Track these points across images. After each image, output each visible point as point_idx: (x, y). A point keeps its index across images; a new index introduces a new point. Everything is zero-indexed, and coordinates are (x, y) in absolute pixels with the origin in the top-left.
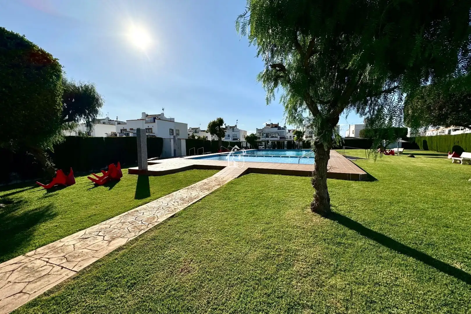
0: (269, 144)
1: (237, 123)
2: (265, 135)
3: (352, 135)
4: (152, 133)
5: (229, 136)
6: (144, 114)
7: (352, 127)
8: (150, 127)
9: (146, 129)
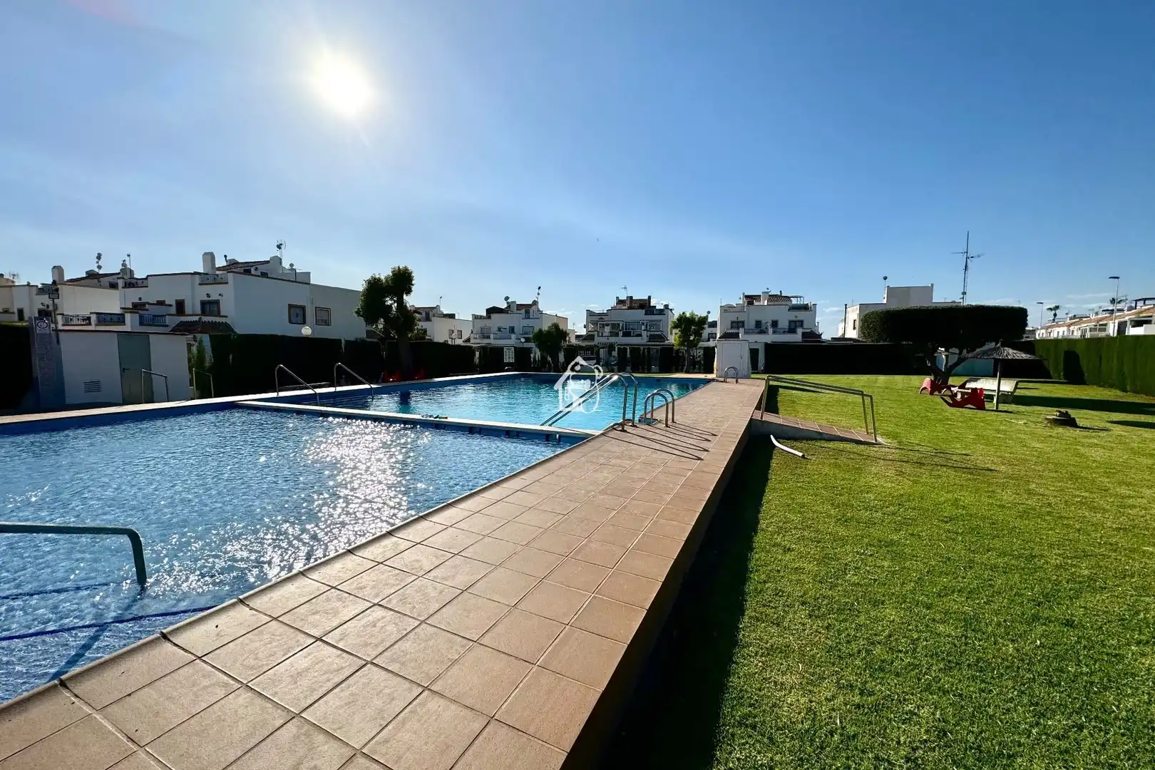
0: (614, 353)
1: (539, 294)
2: (607, 329)
3: (852, 334)
4: (219, 315)
5: (512, 330)
6: (209, 257)
7: (853, 311)
8: (214, 297)
9: (203, 304)
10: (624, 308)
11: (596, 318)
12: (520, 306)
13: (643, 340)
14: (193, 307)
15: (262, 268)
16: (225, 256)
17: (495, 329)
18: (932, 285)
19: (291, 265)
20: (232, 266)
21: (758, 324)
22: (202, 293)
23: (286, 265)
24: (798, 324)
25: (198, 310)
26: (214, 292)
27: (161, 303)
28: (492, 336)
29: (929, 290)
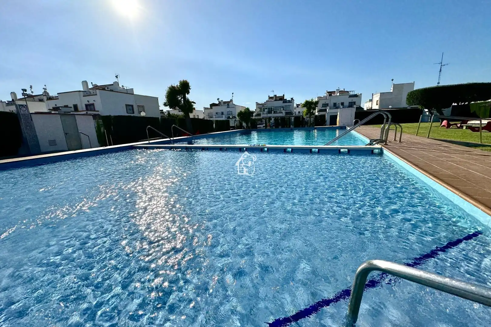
0: (271, 121)
2: (266, 110)
3: (376, 107)
4: (95, 111)
5: (222, 113)
6: (85, 83)
7: (376, 96)
8: (91, 102)
9: (86, 105)
10: (273, 100)
11: (261, 106)
12: (225, 103)
13: (283, 115)
14: (82, 107)
15: (110, 88)
16: (92, 83)
17: (214, 114)
18: (414, 82)
19: (123, 86)
20: (96, 87)
21: (335, 104)
22: (85, 100)
23: (120, 86)
24: (353, 103)
25: (85, 108)
26: (91, 99)
27: (66, 106)
28: (214, 116)
29: (413, 84)
